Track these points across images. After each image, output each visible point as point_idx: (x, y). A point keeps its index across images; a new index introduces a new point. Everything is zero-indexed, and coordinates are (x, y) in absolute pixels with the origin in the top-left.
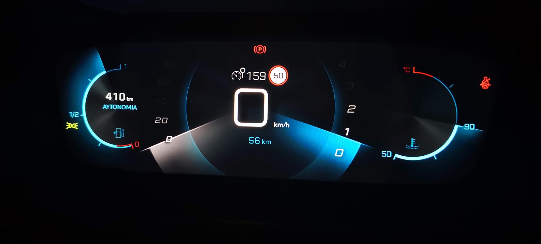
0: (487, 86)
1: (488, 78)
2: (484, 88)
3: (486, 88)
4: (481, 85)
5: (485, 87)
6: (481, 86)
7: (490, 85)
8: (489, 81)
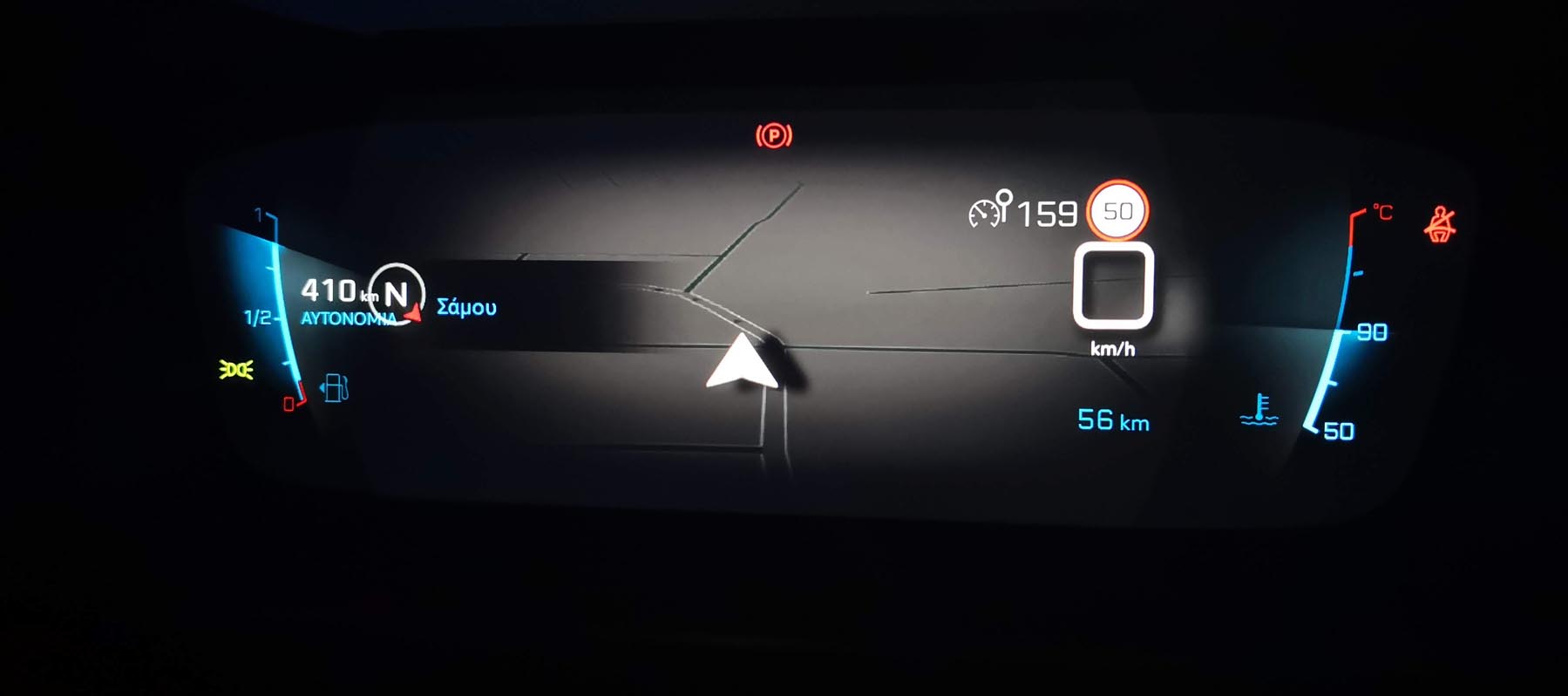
0: (1444, 233)
1: (1448, 212)
2: (1435, 240)
3: (1442, 240)
4: (1426, 231)
5: (1440, 236)
6: (1428, 234)
7: (1454, 231)
8: (1451, 219)
